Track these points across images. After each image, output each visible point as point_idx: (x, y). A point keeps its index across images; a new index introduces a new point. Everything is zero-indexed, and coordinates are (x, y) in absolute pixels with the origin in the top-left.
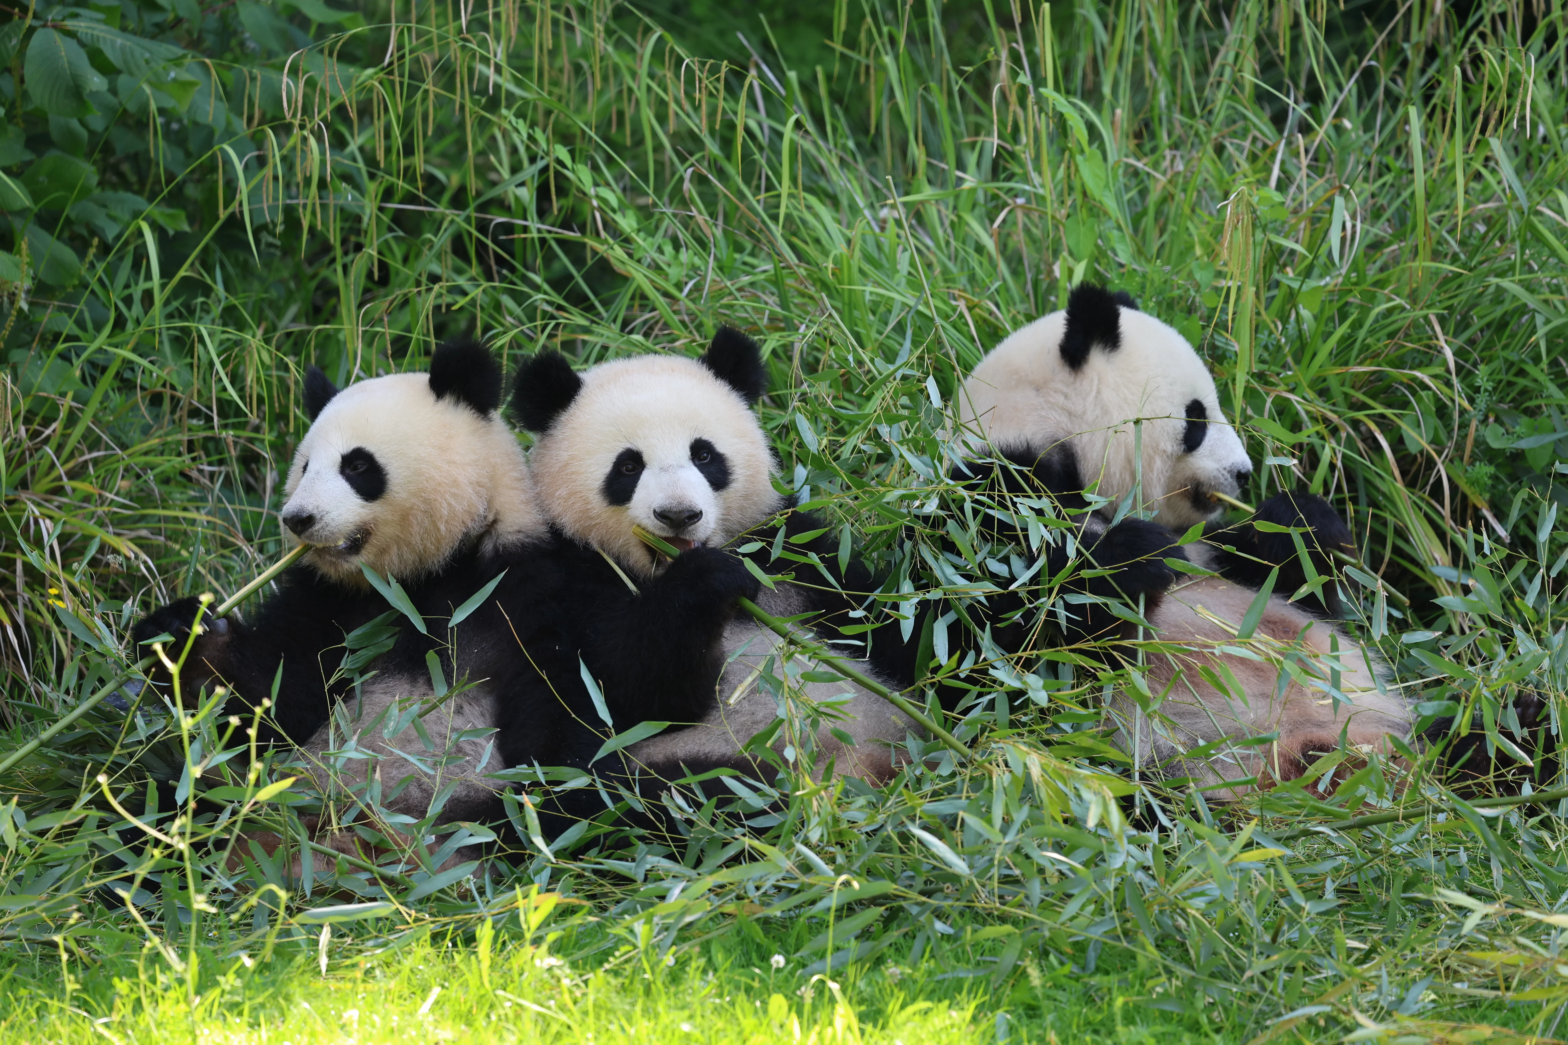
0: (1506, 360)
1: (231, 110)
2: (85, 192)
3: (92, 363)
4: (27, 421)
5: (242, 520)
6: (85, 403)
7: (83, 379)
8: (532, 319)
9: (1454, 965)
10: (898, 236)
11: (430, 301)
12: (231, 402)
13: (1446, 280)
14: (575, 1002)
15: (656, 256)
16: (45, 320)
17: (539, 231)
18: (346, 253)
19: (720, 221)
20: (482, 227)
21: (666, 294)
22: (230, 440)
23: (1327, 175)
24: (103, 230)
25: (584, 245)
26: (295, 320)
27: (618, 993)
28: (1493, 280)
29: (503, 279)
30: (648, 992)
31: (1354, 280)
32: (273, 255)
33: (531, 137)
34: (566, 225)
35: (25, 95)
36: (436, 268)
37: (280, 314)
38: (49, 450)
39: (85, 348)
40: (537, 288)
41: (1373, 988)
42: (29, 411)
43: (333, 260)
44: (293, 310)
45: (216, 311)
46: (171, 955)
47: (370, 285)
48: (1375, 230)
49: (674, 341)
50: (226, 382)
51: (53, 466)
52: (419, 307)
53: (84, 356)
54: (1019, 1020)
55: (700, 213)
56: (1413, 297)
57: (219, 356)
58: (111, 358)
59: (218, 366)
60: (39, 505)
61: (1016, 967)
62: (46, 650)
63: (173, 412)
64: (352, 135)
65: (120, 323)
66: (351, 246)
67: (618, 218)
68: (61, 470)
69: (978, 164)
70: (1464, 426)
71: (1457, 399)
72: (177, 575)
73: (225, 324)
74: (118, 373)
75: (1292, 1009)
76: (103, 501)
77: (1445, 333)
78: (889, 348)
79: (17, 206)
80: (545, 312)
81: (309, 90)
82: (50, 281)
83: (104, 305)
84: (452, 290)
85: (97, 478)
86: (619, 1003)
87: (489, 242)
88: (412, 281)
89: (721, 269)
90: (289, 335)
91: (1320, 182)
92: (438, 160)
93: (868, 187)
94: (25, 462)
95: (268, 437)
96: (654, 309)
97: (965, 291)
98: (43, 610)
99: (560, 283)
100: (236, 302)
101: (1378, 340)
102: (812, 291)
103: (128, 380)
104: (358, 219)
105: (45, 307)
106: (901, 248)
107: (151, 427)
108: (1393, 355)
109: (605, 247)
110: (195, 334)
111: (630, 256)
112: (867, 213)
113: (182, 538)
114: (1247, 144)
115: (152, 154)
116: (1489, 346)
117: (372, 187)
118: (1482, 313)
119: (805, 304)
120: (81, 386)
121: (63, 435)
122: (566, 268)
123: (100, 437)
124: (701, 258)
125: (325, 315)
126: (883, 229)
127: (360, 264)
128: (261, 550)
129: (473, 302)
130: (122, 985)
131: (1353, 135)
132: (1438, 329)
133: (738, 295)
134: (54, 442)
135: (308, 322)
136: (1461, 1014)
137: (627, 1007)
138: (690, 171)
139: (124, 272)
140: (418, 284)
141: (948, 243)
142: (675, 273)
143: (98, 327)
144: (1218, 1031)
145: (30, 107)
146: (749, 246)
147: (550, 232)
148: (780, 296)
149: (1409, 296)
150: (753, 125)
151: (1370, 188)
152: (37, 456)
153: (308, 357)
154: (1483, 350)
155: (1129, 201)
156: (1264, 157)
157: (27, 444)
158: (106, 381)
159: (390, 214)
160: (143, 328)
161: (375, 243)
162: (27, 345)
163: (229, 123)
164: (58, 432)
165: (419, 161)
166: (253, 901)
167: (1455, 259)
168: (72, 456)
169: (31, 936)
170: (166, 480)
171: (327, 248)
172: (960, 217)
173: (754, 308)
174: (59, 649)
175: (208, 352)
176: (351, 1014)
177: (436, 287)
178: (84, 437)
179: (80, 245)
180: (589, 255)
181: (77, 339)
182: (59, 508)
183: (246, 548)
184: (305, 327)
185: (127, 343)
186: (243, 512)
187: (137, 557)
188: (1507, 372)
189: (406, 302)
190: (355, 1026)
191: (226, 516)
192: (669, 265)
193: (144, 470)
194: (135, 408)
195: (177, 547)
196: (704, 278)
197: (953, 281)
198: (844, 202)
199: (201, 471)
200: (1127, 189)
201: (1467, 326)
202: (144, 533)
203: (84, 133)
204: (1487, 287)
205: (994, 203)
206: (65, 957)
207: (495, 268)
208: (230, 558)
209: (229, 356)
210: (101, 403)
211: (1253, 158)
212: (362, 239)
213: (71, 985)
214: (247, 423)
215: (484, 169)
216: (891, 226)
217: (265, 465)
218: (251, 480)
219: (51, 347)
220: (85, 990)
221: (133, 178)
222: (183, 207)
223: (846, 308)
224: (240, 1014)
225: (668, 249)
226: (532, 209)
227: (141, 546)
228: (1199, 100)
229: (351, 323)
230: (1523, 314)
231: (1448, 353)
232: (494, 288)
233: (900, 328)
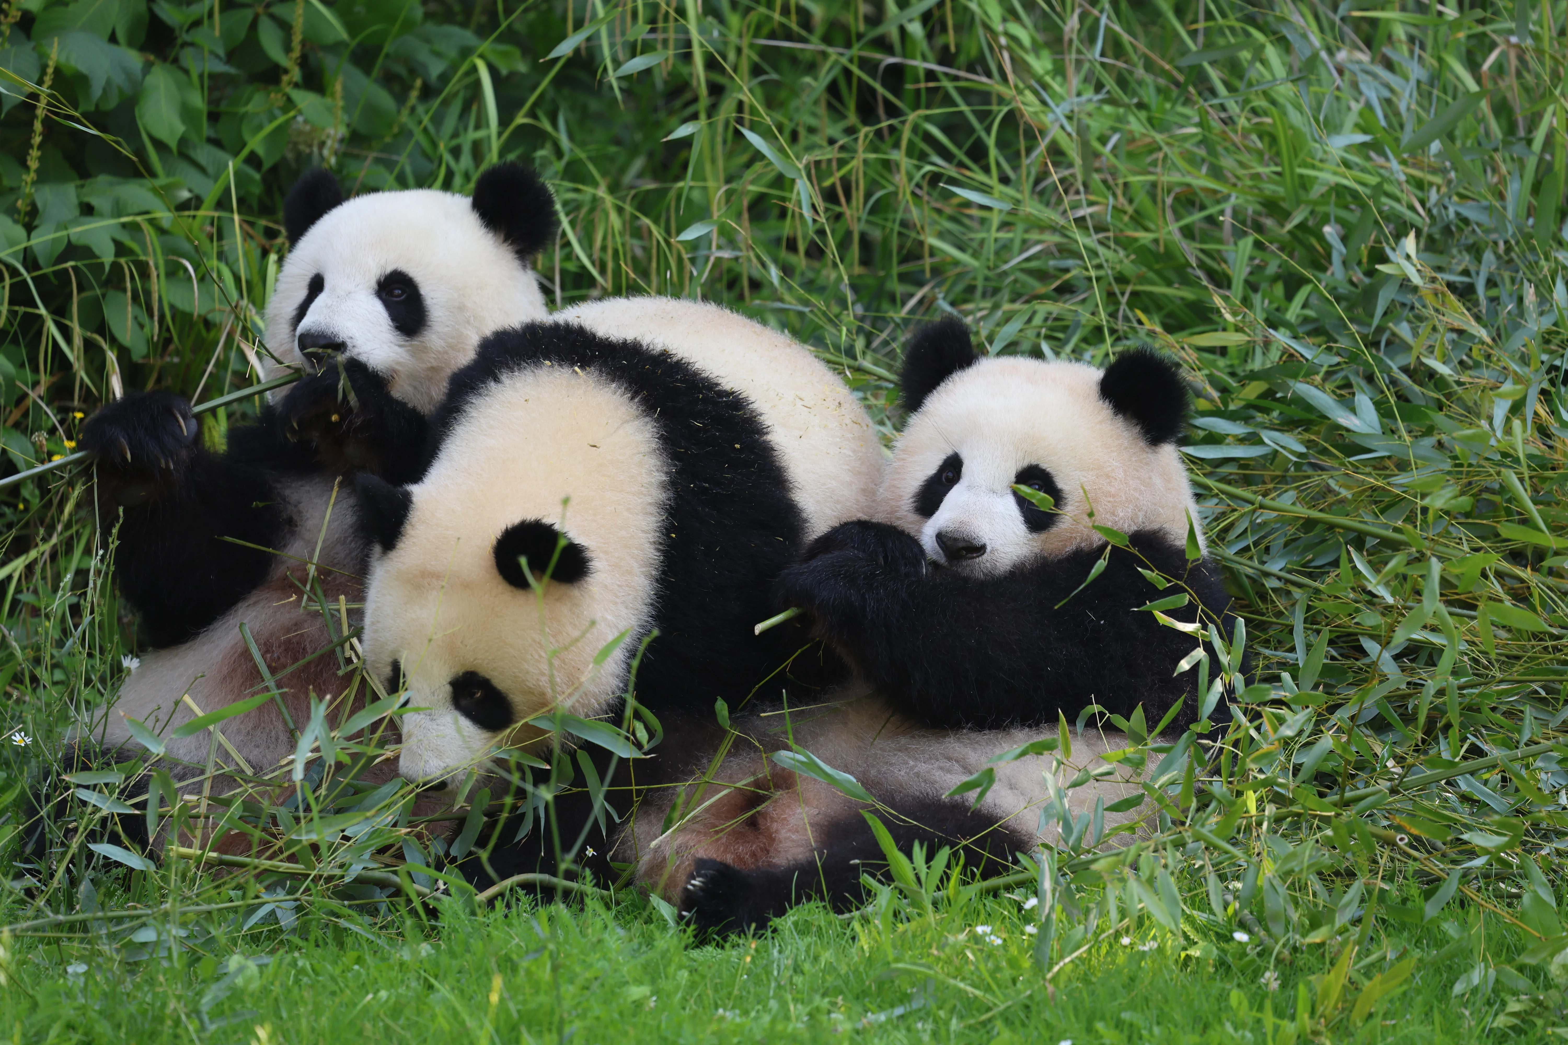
2: (408, 25)
16: (362, 174)
20: (872, 69)
24: (426, 68)
25: (989, 91)
37: (623, 168)
44: (636, 166)
67: (1031, 59)
79: (330, 39)
82: (366, 130)
87: (875, 84)
100: (582, 155)
105: (366, 158)
109: (1014, 94)
125: (674, 170)
135: (656, 180)
139: (451, 118)
159: (763, 52)
179: (397, 86)
180: (997, 105)
184: (652, 185)
221: (458, 9)
222: (520, 46)
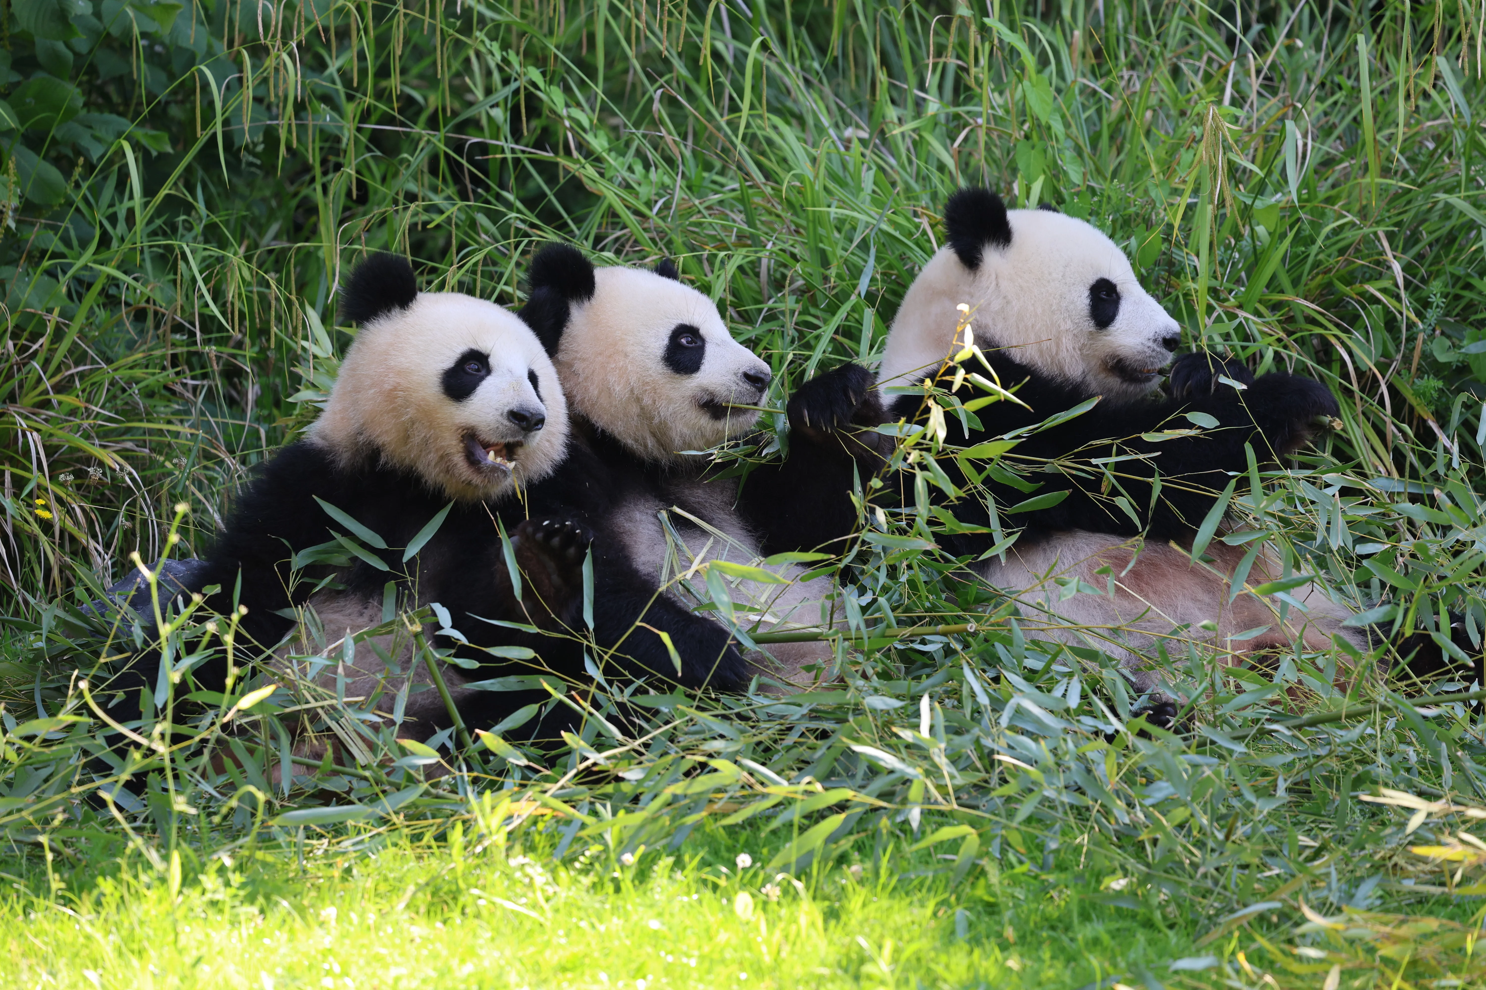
0: (1452, 275)
1: (212, 34)
2: (71, 113)
3: (78, 280)
4: (15, 336)
5: (225, 432)
6: (71, 319)
7: (69, 295)
8: (506, 237)
9: (1402, 862)
10: (863, 155)
11: (407, 219)
12: (213, 318)
13: (1397, 196)
14: (548, 900)
15: (626, 174)
16: (32, 237)
17: (513, 151)
18: (325, 173)
19: (690, 142)
20: (459, 148)
21: (637, 213)
22: (213, 354)
23: (1281, 95)
24: (88, 150)
25: (556, 164)
26: (276, 238)
27: (588, 891)
28: (1442, 196)
29: (478, 197)
30: (618, 890)
31: (1306, 197)
32: (253, 174)
33: (504, 60)
34: (539, 145)
35: (11, 18)
36: (412, 187)
37: (261, 232)
38: (36, 365)
39: (71, 265)
40: (510, 206)
41: (1322, 884)
42: (17, 326)
43: (313, 180)
44: (274, 228)
45: (198, 229)
46: (153, 855)
47: (350, 203)
48: (1325, 148)
49: (645, 257)
50: (208, 298)
51: (40, 380)
52: (396, 225)
53: (70, 273)
54: (978, 918)
55: (670, 133)
56: (1363, 213)
57: (201, 273)
58: (96, 275)
59: (200, 282)
60: (27, 418)
61: (975, 866)
62: (34, 559)
63: (157, 327)
64: (331, 57)
65: (105, 241)
66: (331, 165)
67: (589, 138)
68: (47, 384)
69: (940, 87)
70: (1411, 339)
71: (1405, 312)
72: (162, 485)
73: (206, 241)
74: (103, 289)
75: (1245, 906)
76: (88, 413)
77: (1394, 249)
78: (854, 265)
80: (518, 230)
81: (289, 14)
82: (36, 201)
83: (90, 223)
84: (427, 209)
85: (83, 391)
86: (592, 901)
87: (464, 162)
88: (389, 199)
89: (690, 188)
90: (270, 252)
91: (1274, 101)
92: (415, 82)
93: (834, 107)
94: (13, 376)
95: (250, 352)
96: (625, 227)
97: (927, 208)
98: (31, 519)
99: (533, 201)
100: (217, 220)
101: (1329, 256)
102: (779, 209)
103: (113, 296)
104: (338, 140)
105: (33, 225)
106: (865, 166)
107: (136, 342)
108: (1343, 272)
109: (576, 167)
110: (177, 251)
111: (602, 175)
112: (832, 132)
113: (166, 450)
114: (1202, 64)
115: (135, 76)
116: (1437, 260)
117: (350, 108)
118: (1431, 228)
119: (771, 222)
120: (68, 301)
121: (49, 350)
122: (540, 187)
123: (86, 352)
124: (671, 177)
125: (305, 232)
126: (847, 148)
127: (338, 183)
128: (243, 462)
129: (449, 220)
130: (106, 885)
131: (1306, 55)
132: (1386, 244)
133: (706, 213)
134: (41, 356)
135: (289, 240)
136: (1408, 910)
137: (597, 905)
138: (659, 92)
139: (109, 191)
140: (396, 202)
141: (910, 162)
142: (645, 191)
143: (84, 245)
144: (1171, 927)
145: (17, 30)
146: (718, 165)
147: (523, 152)
148: (747, 215)
149: (1359, 212)
150: (720, 46)
151: (1321, 107)
152: (25, 370)
153: (288, 274)
154: (1430, 265)
155: (1087, 120)
156: (1218, 77)
157: (15, 358)
158: (91, 297)
159: (368, 134)
160: (127, 246)
161: (354, 163)
162: (15, 263)
163: (210, 47)
164: (45, 347)
165: (394, 82)
166: (234, 803)
167: (1405, 175)
168: (58, 369)
169: (19, 837)
170: (150, 394)
171: (307, 168)
172: (921, 136)
173: (722, 226)
174: (46, 558)
175: (190, 269)
176: (329, 912)
177: (413, 206)
178: (70, 351)
179: (64, 164)
180: (561, 173)
181: (63, 256)
182: (46, 420)
183: (228, 460)
184: (287, 245)
185: (112, 260)
186: (226, 425)
187: (122, 469)
188: (1453, 286)
189: (383, 221)
190: (333, 923)
191: (209, 429)
192: (639, 184)
193: (129, 383)
194: (120, 324)
195: (162, 459)
196: (672, 195)
197: (916, 199)
198: (810, 121)
199: (185, 385)
200: (1085, 108)
201: (1417, 241)
202: (129, 445)
203: (70, 55)
204: (1435, 203)
205: (955, 123)
206: (49, 856)
207: (470, 186)
208: (214, 470)
209: (212, 273)
210: (87, 318)
211: (1207, 78)
212: (341, 160)
213: (56, 883)
214: (230, 337)
215: (460, 91)
216: (856, 145)
217: (247, 379)
218: (234, 394)
219: (38, 264)
220: (70, 888)
221: (116, 98)
222: (166, 128)
223: (811, 225)
224: (221, 911)
225: (639, 168)
226: (506, 129)
227: (126, 458)
228: (1154, 21)
229: (330, 241)
230: (1471, 228)
231: (1397, 267)
232: (469, 206)
233: (864, 246)
